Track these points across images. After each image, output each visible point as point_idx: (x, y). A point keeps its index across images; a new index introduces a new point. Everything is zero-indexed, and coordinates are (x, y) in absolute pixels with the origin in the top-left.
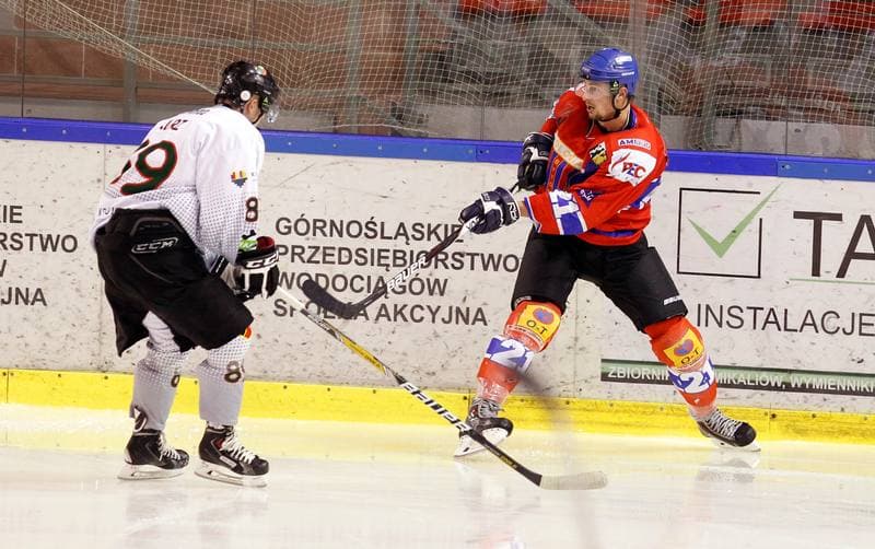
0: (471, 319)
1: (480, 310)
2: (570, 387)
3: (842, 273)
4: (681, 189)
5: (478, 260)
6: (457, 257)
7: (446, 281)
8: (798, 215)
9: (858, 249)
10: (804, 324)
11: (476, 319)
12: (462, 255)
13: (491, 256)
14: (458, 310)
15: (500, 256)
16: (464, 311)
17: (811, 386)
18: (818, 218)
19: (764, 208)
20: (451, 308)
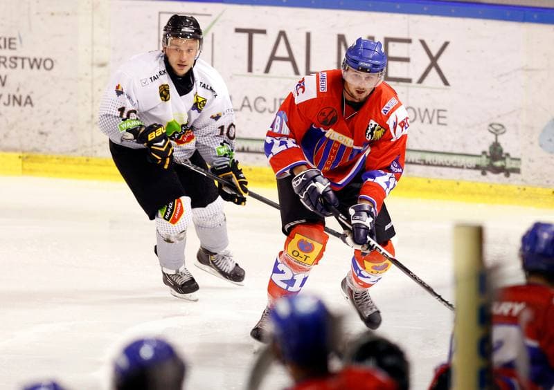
0: (23, 102)
1: (29, 97)
2: (89, 149)
3: (267, 70)
4: (160, 13)
5: (26, 62)
6: (13, 60)
7: (6, 77)
8: (238, 30)
9: (278, 54)
10: (243, 106)
11: (26, 103)
12: (16, 58)
13: (35, 60)
14: (14, 97)
15: (41, 60)
16: (18, 97)
17: (248, 149)
18: (250, 32)
19: (214, 26)
20: (9, 96)
